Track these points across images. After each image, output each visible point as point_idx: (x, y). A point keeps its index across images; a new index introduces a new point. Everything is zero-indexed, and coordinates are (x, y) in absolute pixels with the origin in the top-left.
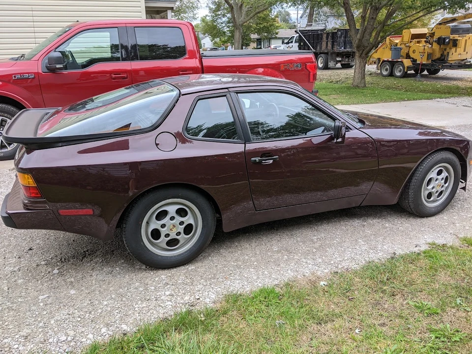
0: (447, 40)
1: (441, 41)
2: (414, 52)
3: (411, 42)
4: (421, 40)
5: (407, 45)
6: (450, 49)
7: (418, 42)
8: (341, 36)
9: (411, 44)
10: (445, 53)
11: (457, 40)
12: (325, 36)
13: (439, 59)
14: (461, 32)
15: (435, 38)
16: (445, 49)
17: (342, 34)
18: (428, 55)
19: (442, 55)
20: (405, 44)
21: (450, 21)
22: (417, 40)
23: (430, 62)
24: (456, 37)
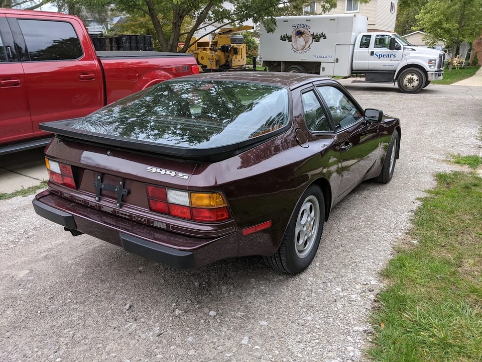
0: (230, 48)
1: (224, 49)
2: (202, 58)
3: (198, 49)
4: (206, 47)
5: (195, 52)
6: (232, 56)
7: (204, 50)
8: (126, 41)
9: (199, 51)
10: (229, 59)
11: (237, 48)
12: (108, 41)
13: (224, 65)
14: (237, 42)
15: (219, 46)
16: (229, 56)
17: (127, 39)
18: (216, 61)
19: (227, 62)
20: (193, 51)
21: (228, 32)
22: (203, 48)
23: (218, 67)
24: (235, 45)
